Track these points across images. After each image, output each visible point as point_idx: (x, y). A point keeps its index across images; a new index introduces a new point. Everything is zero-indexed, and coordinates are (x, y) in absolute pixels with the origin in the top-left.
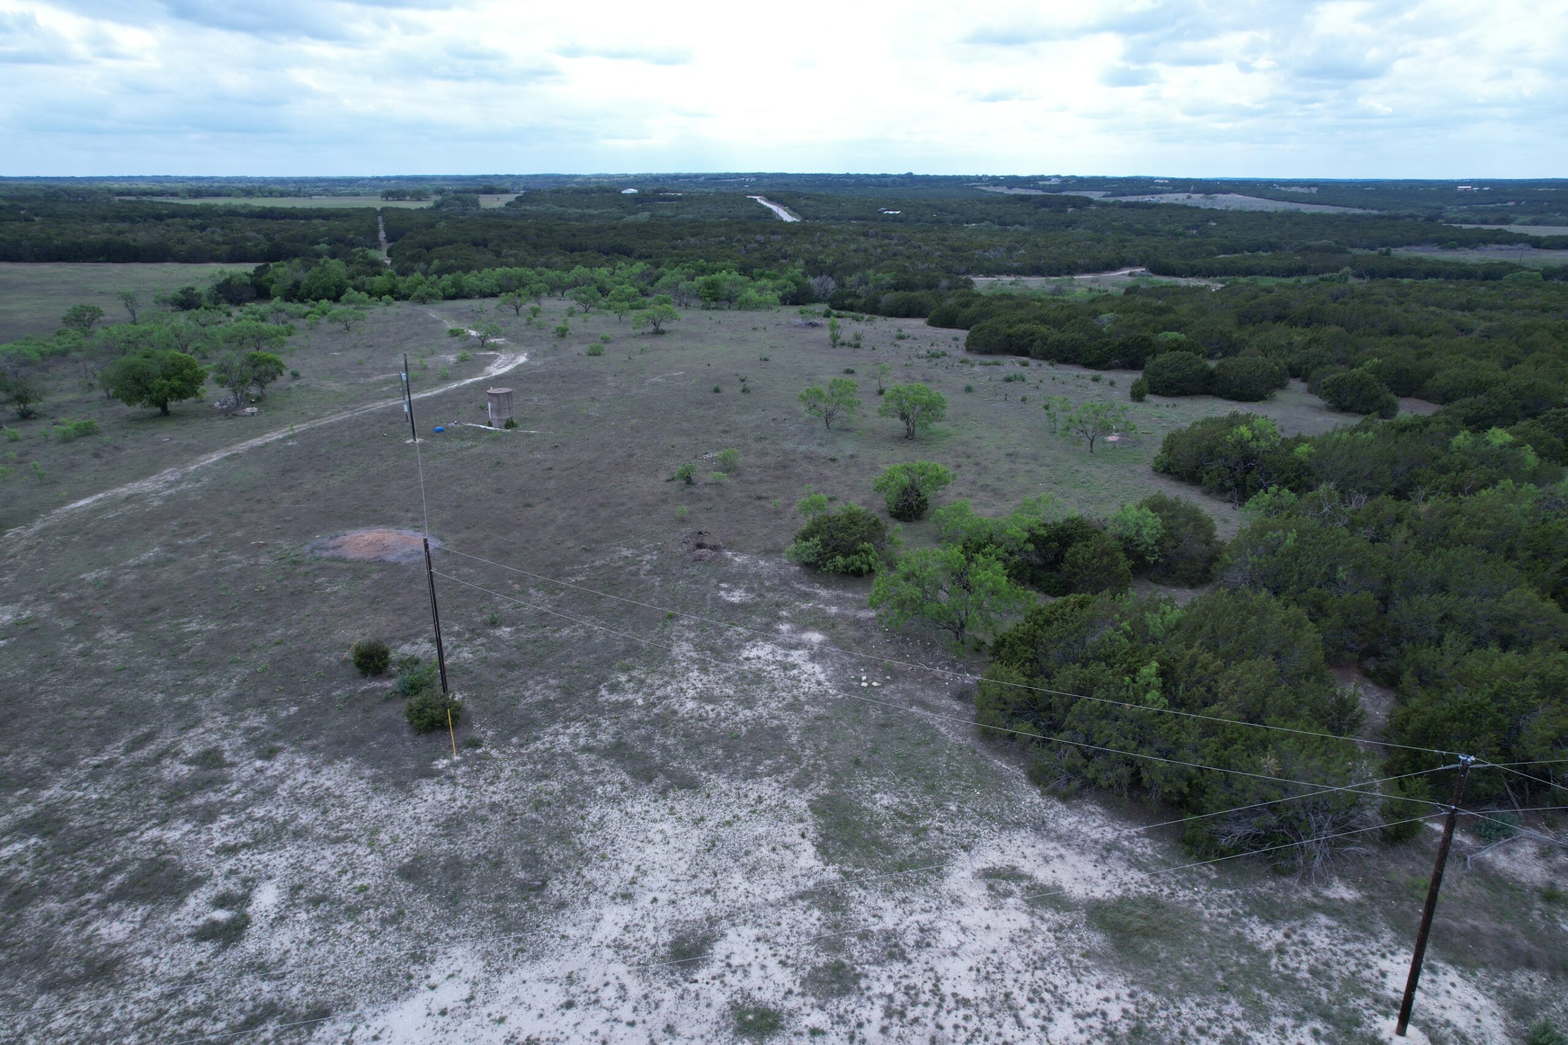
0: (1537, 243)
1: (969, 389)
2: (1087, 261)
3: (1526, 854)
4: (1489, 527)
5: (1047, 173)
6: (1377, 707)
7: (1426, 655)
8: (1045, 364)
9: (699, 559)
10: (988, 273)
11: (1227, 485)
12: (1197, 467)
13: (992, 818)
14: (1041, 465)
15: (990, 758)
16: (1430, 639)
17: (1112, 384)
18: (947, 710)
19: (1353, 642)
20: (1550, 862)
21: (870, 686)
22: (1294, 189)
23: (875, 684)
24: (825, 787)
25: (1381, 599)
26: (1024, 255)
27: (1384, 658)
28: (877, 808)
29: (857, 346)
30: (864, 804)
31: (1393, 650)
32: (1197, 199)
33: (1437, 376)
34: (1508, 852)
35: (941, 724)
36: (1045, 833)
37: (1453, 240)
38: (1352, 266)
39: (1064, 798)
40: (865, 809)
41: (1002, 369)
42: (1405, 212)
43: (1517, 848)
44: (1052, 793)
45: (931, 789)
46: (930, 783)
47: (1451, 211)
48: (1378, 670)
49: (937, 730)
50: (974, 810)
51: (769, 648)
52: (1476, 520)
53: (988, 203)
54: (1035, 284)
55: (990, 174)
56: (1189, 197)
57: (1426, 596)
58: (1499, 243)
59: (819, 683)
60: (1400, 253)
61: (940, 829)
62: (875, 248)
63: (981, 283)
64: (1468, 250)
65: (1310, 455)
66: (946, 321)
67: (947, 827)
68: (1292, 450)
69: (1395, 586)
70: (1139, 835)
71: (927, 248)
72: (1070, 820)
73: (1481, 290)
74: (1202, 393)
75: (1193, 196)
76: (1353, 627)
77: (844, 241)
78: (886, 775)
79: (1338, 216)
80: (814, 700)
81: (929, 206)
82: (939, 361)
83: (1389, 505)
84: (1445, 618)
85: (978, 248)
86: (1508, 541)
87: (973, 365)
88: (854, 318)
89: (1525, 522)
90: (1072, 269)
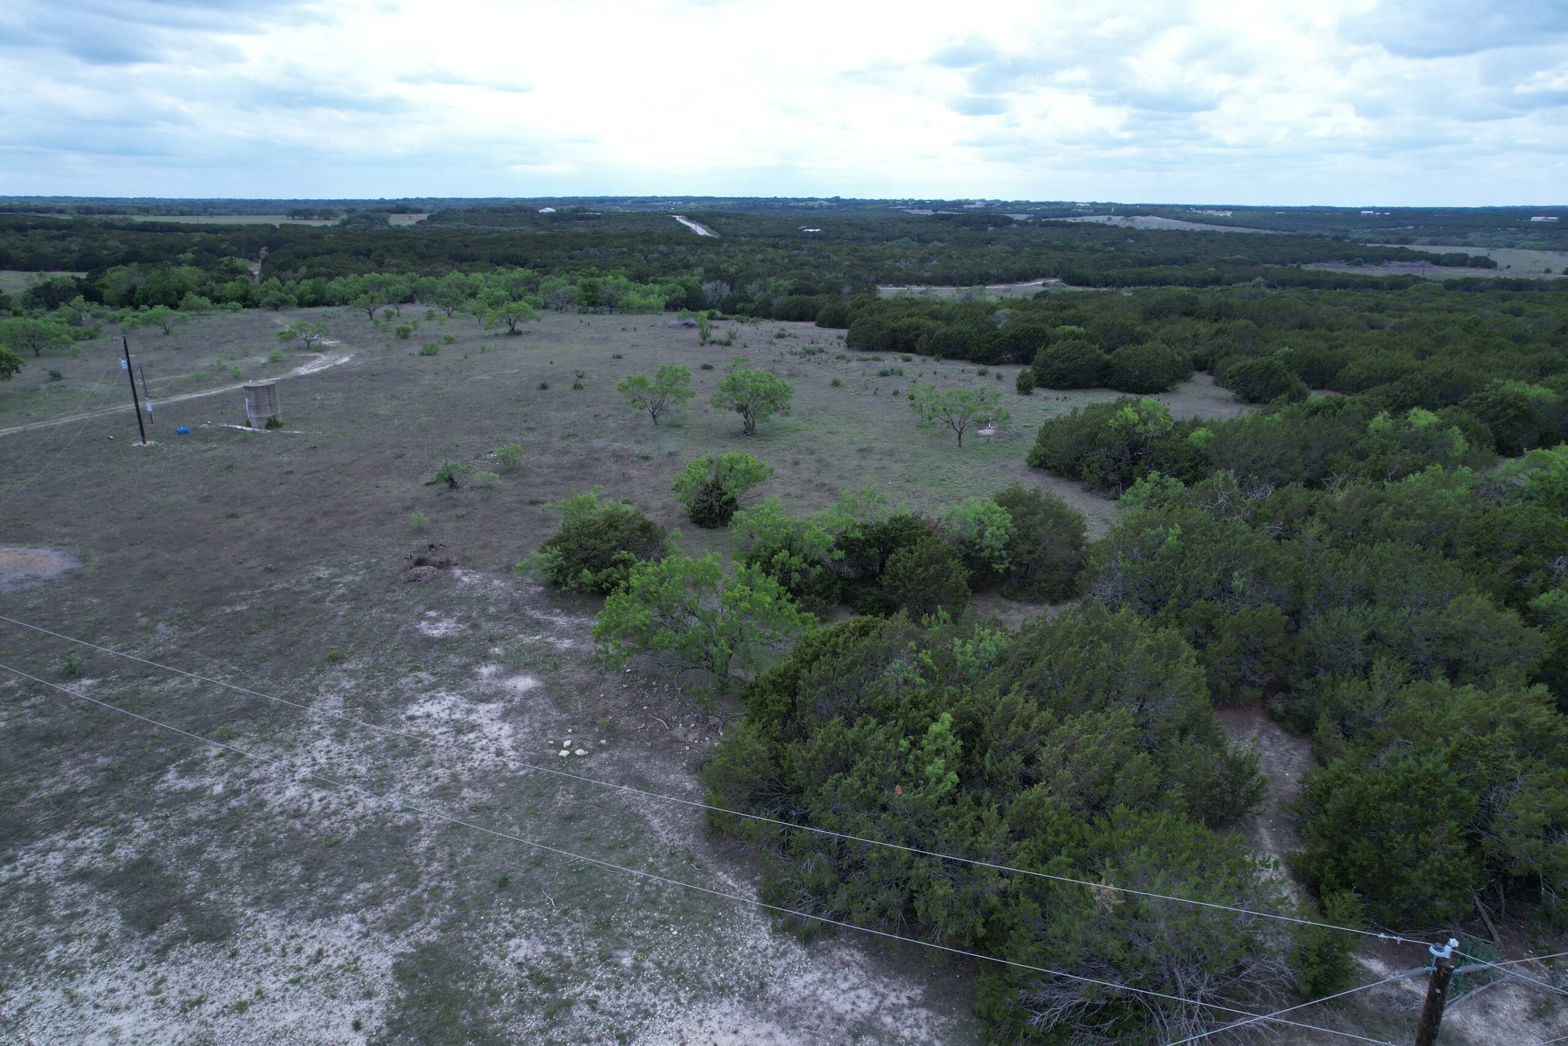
0: (1437, 261)
1: (836, 384)
2: (1000, 271)
3: (1514, 1013)
4: (1420, 517)
5: (972, 198)
6: (1286, 765)
7: (1349, 690)
8: (930, 360)
9: (416, 579)
10: (898, 282)
11: (1110, 479)
12: (1077, 459)
13: (682, 980)
14: (896, 462)
15: (711, 867)
16: (1354, 667)
17: (999, 377)
18: (673, 790)
19: (1254, 673)
20: (1547, 1024)
21: (572, 755)
22: (1209, 212)
23: (580, 752)
24: (435, 928)
25: (1292, 614)
26: (936, 266)
27: (1294, 694)
28: (507, 968)
29: (728, 344)
30: (486, 958)
31: (1306, 684)
32: (1117, 220)
33: (1350, 365)
34: (1485, 1009)
35: (656, 813)
36: (760, 1005)
37: (1359, 257)
38: (1264, 277)
39: (807, 939)
40: (485, 968)
41: (880, 364)
42: (1315, 232)
43: (1498, 1002)
44: (789, 929)
45: (603, 927)
46: (604, 916)
47: (1355, 234)
48: (1288, 711)
49: (647, 823)
50: (659, 965)
51: (449, 700)
52: (1403, 509)
53: (909, 222)
54: (945, 293)
55: (917, 199)
56: (1109, 219)
57: (1345, 609)
58: (1401, 260)
59: (499, 753)
60: (1311, 267)
61: (593, 1004)
62: (783, 258)
63: (887, 292)
64: (1373, 267)
65: (1207, 440)
66: (835, 321)
67: (606, 1000)
68: (1186, 436)
69: (1308, 595)
70: (913, 1003)
71: (836, 258)
72: (808, 978)
73: (1388, 297)
74: (1097, 387)
75: (1114, 218)
76: (1256, 653)
77: (752, 252)
78: (540, 905)
79: (1251, 235)
80: (482, 779)
81: (850, 225)
82: (812, 357)
83: (1298, 495)
84: (1371, 637)
85: (889, 258)
86: (1445, 534)
87: (849, 361)
88: (737, 320)
89: (1465, 511)
90: (985, 279)
